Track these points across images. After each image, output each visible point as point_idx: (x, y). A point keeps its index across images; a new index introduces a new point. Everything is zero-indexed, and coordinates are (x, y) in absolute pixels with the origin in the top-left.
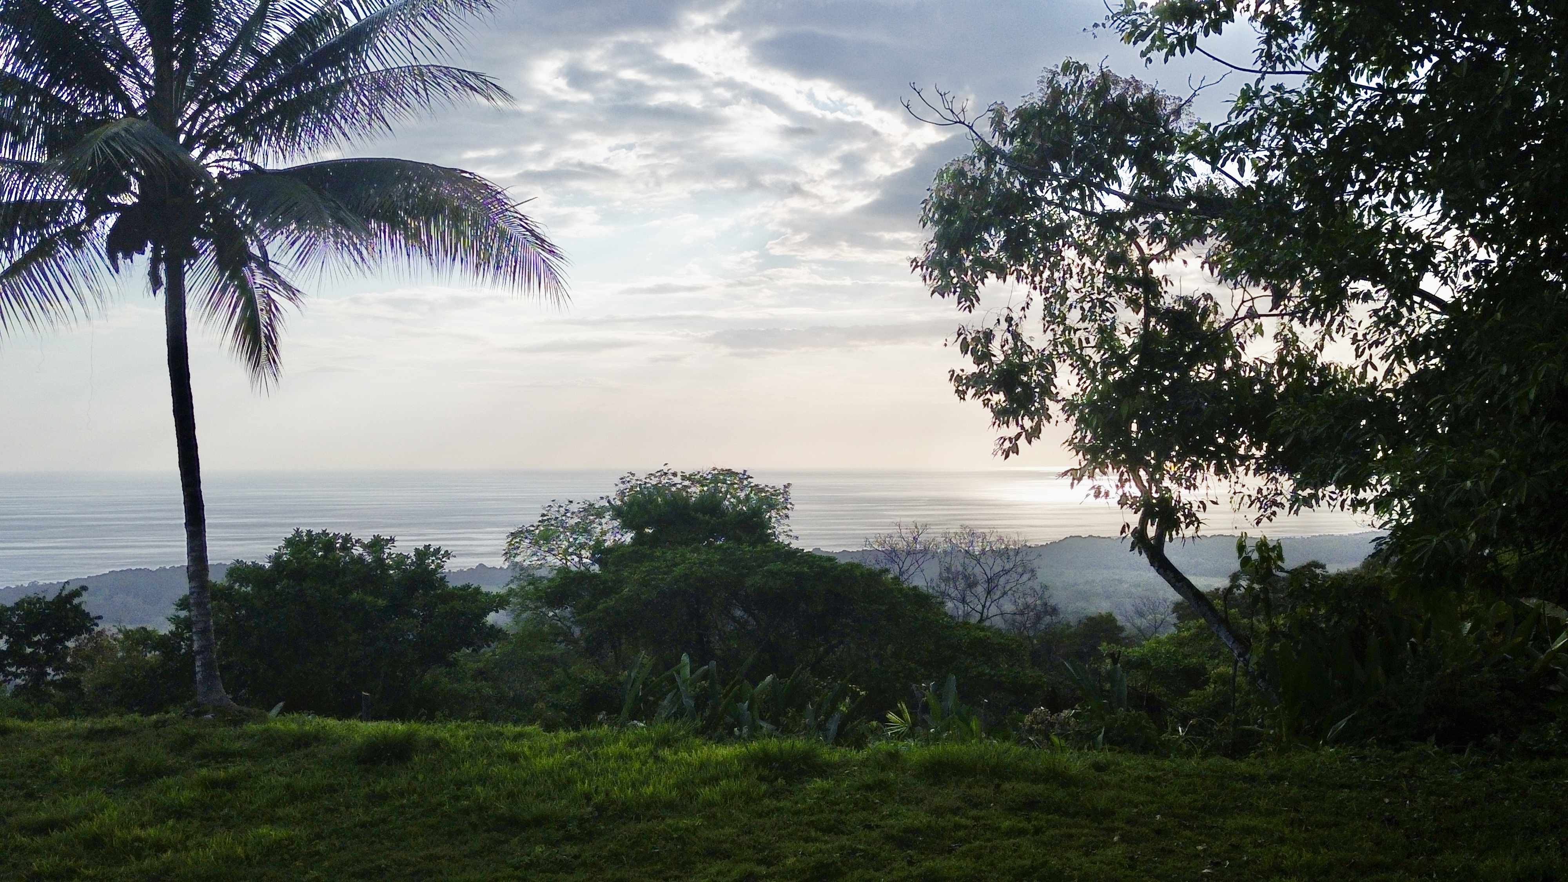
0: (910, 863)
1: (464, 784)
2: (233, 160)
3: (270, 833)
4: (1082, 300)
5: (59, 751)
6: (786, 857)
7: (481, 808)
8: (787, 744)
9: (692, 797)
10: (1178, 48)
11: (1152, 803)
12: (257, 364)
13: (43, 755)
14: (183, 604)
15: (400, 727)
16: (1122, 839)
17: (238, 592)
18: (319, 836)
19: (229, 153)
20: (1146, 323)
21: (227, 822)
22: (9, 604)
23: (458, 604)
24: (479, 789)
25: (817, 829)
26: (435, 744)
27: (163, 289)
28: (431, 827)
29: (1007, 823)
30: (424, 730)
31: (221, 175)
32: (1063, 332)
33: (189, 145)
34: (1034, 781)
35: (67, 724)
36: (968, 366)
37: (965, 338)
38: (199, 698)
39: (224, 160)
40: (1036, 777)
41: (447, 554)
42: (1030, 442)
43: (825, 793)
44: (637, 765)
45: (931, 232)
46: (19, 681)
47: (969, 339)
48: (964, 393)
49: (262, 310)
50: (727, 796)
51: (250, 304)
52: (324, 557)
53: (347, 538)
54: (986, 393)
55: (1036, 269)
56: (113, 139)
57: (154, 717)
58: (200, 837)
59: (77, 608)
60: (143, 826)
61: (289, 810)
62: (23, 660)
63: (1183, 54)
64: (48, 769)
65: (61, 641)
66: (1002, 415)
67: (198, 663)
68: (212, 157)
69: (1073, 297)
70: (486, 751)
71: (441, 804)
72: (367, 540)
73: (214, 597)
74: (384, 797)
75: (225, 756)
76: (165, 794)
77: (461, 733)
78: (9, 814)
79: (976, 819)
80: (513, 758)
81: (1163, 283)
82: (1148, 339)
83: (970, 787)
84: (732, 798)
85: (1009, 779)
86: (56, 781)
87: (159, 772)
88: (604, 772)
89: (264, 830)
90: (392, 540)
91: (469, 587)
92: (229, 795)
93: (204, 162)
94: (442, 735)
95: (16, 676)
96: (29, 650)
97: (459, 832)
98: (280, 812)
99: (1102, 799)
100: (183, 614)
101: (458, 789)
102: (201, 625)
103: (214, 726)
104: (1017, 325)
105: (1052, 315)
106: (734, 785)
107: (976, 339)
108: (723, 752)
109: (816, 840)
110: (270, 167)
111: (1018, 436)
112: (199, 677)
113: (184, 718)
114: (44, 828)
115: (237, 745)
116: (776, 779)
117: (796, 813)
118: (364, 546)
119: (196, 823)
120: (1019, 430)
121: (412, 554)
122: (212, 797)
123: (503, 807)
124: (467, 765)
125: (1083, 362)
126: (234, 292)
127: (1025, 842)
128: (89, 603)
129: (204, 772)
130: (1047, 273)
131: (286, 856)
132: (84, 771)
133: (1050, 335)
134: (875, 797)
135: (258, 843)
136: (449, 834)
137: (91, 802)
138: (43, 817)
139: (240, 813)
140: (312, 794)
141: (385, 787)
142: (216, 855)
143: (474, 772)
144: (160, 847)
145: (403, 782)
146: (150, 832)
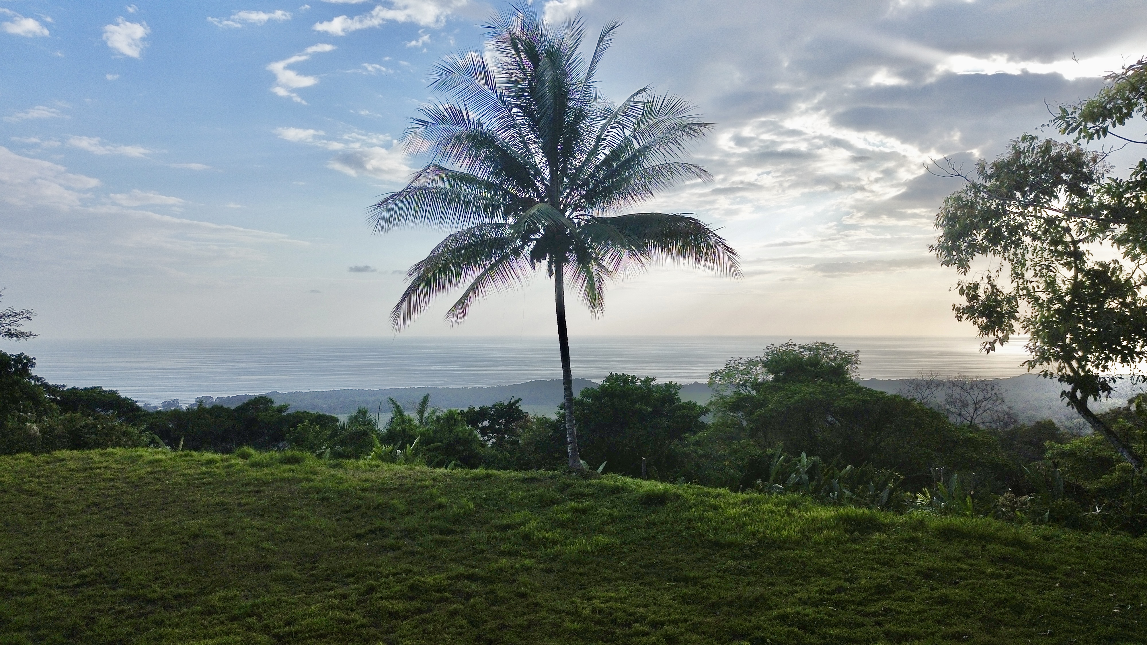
0: (932, 589)
1: (692, 520)
2: (584, 215)
3: (602, 539)
4: (1035, 265)
5: (511, 488)
6: (860, 578)
7: (701, 535)
8: (860, 511)
9: (808, 538)
10: (1096, 135)
11: (1081, 563)
13: (505, 489)
15: (660, 486)
16: (1062, 585)
18: (624, 543)
19: (582, 212)
20: (1076, 277)
21: (583, 532)
24: (699, 524)
25: (878, 563)
26: (677, 497)
28: (677, 543)
29: (990, 570)
30: (673, 488)
31: (579, 223)
32: (1023, 283)
33: (565, 209)
34: (1007, 545)
36: (963, 301)
37: (962, 287)
38: (570, 465)
39: (580, 215)
40: (1007, 543)
42: (1002, 345)
43: (882, 542)
44: (779, 517)
45: (940, 232)
47: (965, 288)
48: (961, 317)
49: (596, 281)
50: (827, 540)
51: (591, 278)
54: (975, 318)
55: (1005, 249)
58: (571, 539)
59: (516, 409)
60: (546, 530)
61: (611, 527)
63: (1099, 138)
64: (507, 497)
66: (985, 329)
67: (569, 448)
68: (575, 214)
69: (1028, 264)
70: (702, 502)
71: (681, 531)
74: (654, 524)
75: (581, 496)
76: (556, 514)
77: (690, 491)
78: (491, 519)
79: (971, 565)
80: (716, 508)
81: (1087, 254)
82: (1076, 287)
83: (966, 545)
84: (830, 541)
85: (990, 542)
86: (510, 504)
87: (553, 502)
88: (762, 520)
89: (600, 537)
92: (584, 517)
93: (571, 217)
94: (680, 491)
97: (690, 547)
98: (607, 528)
99: (1048, 559)
101: (689, 523)
102: (570, 432)
103: (577, 479)
104: (994, 280)
105: (1016, 273)
106: (831, 534)
107: (969, 288)
108: (825, 513)
109: (876, 570)
110: (599, 217)
111: (995, 341)
112: (570, 454)
113: (564, 474)
114: (506, 528)
115: (587, 490)
116: (854, 531)
117: (866, 553)
119: (570, 531)
120: (995, 338)
122: (576, 518)
123: (711, 536)
124: (693, 510)
125: (1036, 299)
126: (584, 274)
127: (1001, 582)
128: (522, 406)
129: (573, 503)
130: (1013, 250)
131: (610, 553)
132: (521, 499)
133: (1015, 285)
134: (911, 547)
135: (597, 545)
136: (686, 548)
137: (525, 516)
138: (505, 522)
139: (589, 527)
140: (621, 519)
141: (654, 519)
142: (578, 549)
143: (697, 514)
144: (554, 543)
145: (663, 517)
146: (550, 534)
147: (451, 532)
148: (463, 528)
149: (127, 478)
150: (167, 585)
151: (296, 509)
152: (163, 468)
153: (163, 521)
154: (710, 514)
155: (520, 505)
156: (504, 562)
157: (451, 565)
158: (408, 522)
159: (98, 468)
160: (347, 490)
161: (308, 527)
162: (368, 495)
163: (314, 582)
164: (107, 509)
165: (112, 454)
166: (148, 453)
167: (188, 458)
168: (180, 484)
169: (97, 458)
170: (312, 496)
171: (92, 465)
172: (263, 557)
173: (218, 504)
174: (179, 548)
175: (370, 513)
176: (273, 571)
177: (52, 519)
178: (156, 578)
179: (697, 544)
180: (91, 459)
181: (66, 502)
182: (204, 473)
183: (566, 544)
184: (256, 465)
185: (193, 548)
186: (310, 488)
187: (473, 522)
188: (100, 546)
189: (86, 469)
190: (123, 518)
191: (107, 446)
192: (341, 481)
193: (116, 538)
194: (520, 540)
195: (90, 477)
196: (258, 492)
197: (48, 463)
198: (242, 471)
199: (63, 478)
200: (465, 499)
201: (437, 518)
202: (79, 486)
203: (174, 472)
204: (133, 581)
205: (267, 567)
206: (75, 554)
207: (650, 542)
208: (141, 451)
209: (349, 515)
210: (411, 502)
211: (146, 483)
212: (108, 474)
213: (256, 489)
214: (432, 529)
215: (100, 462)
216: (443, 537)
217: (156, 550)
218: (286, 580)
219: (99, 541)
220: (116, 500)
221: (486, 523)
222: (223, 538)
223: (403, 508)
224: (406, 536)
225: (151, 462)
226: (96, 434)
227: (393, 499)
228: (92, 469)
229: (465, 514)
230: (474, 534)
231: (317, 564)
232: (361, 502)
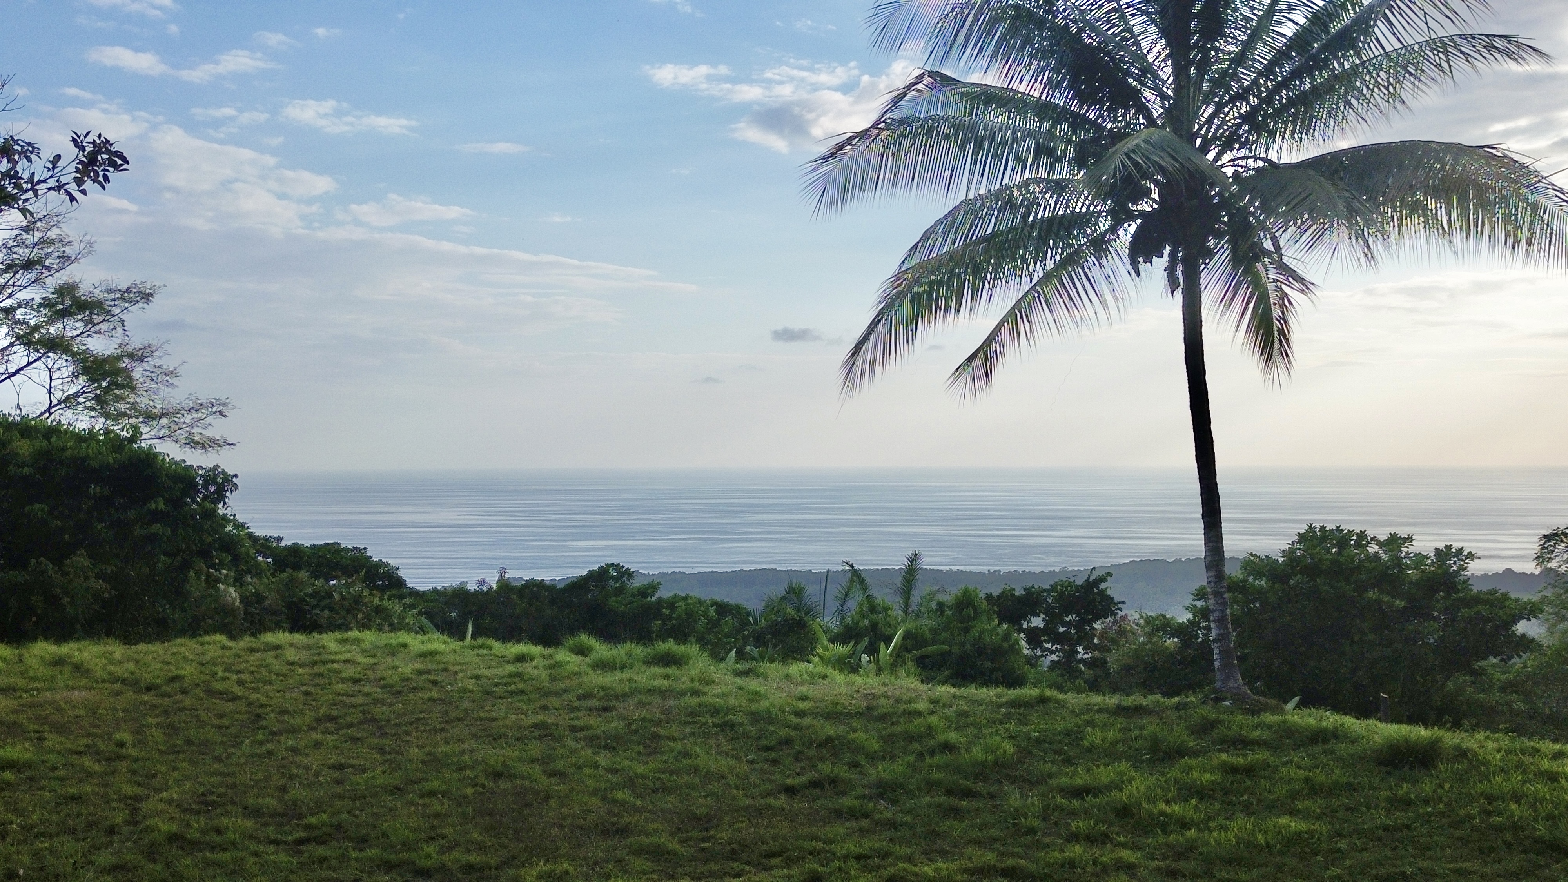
1: (1497, 799)
2: (1247, 158)
3: (1290, 824)
5: (1091, 723)
7: (1515, 828)
12: (1269, 359)
13: (1077, 725)
14: (1201, 594)
15: (1422, 733)
17: (1252, 585)
18: (1339, 834)
19: (1244, 152)
21: (1248, 809)
22: (1046, 586)
23: (1483, 609)
24: (1513, 806)
26: (1462, 754)
27: (1180, 290)
28: (1460, 839)
30: (1450, 738)
31: (1236, 175)
33: (1205, 149)
35: (1097, 699)
38: (1218, 684)
39: (1239, 158)
41: (1471, 556)
46: (1054, 657)
49: (1275, 304)
51: (1263, 300)
52: (1339, 553)
53: (1362, 535)
56: (1133, 151)
57: (1176, 699)
58: (1221, 820)
59: (1102, 593)
60: (1168, 802)
61: (1308, 803)
62: (1057, 638)
64: (1082, 739)
65: (1090, 622)
67: (1216, 651)
68: (1227, 157)
70: (1519, 766)
71: (1470, 817)
72: (1383, 538)
73: (1230, 589)
74: (1407, 803)
75: (1242, 743)
76: (1188, 774)
77: (1491, 745)
78: (1050, 775)
80: (1553, 778)
86: (1089, 750)
87: (1181, 752)
89: (1284, 820)
90: (1410, 539)
91: (1496, 592)
92: (1248, 783)
93: (1219, 163)
94: (1469, 744)
95: (1052, 652)
96: (1062, 629)
97: (1492, 849)
98: (1299, 805)
100: (1199, 604)
101: (1490, 804)
102: (1216, 614)
103: (1232, 713)
110: (1283, 161)
112: (1217, 664)
113: (1204, 702)
114: (1080, 792)
115: (1257, 733)
118: (1380, 544)
119: (1217, 806)
121: (1432, 554)
122: (1232, 783)
123: (1541, 830)
124: (1499, 779)
126: (1248, 288)
128: (1112, 589)
129: (1224, 756)
131: (1307, 849)
132: (1114, 744)
135: (1279, 832)
136: (1481, 851)
137: (1121, 774)
138: (1079, 781)
139: (1260, 801)
140: (1331, 791)
141: (1408, 793)
142: (1236, 836)
143: (1507, 787)
144: (1184, 825)
145: (1427, 787)
146: (1176, 808)
147: (969, 794)
148: (994, 788)
149: (383, 679)
150: (451, 848)
151: (674, 739)
152: (442, 666)
153: (442, 748)
154: (1541, 788)
155: (1111, 754)
156: (1077, 850)
157: (969, 850)
158: (882, 771)
159: (333, 662)
160: (768, 711)
161: (696, 770)
162: (807, 721)
163: (707, 861)
164: (350, 725)
165: (358, 641)
166: (416, 642)
167: (485, 651)
168: (472, 691)
169: (333, 646)
170: (703, 720)
171: (325, 657)
172: (615, 815)
173: (536, 726)
174: (469, 791)
175: (812, 752)
176: (632, 839)
177: (260, 737)
178: (432, 839)
179: (1509, 845)
180: (324, 647)
181: (284, 712)
182: (510, 675)
183: (1210, 830)
184: (601, 666)
185: (493, 793)
186: (700, 705)
187: (1013, 780)
188: (339, 782)
189: (315, 663)
190: (375, 741)
191: (348, 629)
192: (755, 696)
193: (364, 770)
194: (1112, 817)
195: (320, 675)
196: (606, 709)
197: (252, 650)
198: (578, 674)
199: (277, 675)
200: (997, 738)
201: (939, 768)
202: (304, 688)
203: (461, 671)
204: (393, 839)
205: (623, 832)
206: (297, 792)
207: (1398, 835)
208: (404, 637)
209: (773, 755)
210: (889, 739)
211: (415, 688)
212: (350, 671)
213: (605, 704)
214: (930, 786)
215: (336, 653)
216: (953, 801)
217: (432, 794)
218: (657, 853)
219: (337, 774)
220: (364, 712)
221: (1038, 783)
222: (545, 780)
223: (875, 745)
224: (881, 796)
225: (423, 655)
226: (331, 609)
227: (855, 730)
228: (324, 663)
229: (996, 763)
230: (1014, 798)
231: (711, 833)
232: (793, 733)
